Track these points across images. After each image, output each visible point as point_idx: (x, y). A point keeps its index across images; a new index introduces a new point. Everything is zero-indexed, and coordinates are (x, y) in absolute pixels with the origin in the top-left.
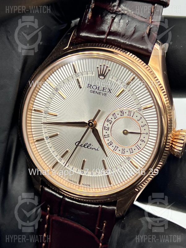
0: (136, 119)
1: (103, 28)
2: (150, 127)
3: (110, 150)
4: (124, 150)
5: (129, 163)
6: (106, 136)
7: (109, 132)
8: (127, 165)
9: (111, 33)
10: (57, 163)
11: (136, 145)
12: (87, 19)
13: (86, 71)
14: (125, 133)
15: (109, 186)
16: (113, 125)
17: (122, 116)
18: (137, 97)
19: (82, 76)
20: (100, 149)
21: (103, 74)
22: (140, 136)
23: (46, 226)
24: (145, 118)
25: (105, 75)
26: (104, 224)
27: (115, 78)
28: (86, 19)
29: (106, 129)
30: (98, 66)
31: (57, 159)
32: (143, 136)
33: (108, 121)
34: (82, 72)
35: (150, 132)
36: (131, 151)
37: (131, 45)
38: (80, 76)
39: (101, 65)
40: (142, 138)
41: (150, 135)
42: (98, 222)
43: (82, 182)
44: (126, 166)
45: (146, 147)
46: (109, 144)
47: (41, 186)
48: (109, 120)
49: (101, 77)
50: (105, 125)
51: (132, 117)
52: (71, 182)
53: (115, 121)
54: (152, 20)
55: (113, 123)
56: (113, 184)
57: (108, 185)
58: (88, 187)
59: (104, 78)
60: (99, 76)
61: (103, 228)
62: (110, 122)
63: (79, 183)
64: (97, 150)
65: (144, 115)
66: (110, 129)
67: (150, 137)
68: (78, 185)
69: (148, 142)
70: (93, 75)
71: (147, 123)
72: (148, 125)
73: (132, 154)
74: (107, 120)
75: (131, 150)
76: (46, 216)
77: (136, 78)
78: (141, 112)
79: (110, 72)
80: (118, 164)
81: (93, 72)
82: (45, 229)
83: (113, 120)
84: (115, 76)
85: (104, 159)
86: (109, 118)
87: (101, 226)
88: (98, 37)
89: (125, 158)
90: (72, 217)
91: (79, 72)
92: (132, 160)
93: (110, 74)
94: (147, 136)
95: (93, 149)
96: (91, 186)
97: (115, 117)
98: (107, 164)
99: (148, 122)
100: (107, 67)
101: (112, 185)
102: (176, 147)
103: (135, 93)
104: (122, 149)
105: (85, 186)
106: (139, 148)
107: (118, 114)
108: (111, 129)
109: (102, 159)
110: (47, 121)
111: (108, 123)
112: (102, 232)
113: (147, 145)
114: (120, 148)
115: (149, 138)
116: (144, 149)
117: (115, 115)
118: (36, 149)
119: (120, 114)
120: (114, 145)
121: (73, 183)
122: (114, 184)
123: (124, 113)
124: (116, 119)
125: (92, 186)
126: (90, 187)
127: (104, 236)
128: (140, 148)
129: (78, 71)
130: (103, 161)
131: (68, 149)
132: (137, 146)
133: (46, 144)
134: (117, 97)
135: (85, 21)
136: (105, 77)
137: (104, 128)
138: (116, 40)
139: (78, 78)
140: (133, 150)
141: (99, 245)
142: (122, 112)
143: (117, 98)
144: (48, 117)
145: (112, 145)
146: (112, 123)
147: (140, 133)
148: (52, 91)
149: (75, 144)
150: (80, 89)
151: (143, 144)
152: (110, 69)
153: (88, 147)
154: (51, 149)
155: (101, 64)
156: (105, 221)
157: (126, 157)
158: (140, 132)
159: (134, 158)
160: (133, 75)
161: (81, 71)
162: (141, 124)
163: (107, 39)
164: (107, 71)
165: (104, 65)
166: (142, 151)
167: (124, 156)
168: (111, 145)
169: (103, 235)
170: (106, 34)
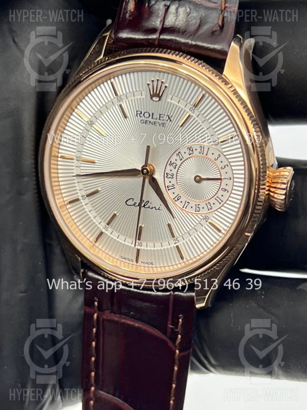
0: (213, 157)
1: (154, 23)
2: (233, 168)
3: (178, 208)
4: (199, 206)
5: (207, 225)
6: (171, 188)
7: (173, 181)
8: (205, 228)
9: (164, 30)
10: (102, 233)
11: (215, 197)
12: (129, 12)
13: (131, 91)
14: (198, 180)
15: (181, 261)
16: (178, 169)
17: (192, 155)
18: (212, 124)
19: (126, 99)
20: (163, 207)
21: (158, 93)
22: (220, 184)
23: (94, 330)
24: (225, 156)
25: (160, 95)
26: (180, 320)
27: (176, 98)
28: (127, 12)
29: (169, 176)
30: (148, 83)
31: (101, 228)
32: (224, 182)
33: (171, 164)
34: (127, 93)
35: (235, 176)
36: (209, 207)
37: (196, 46)
38: (124, 101)
39: (153, 81)
40: (223, 186)
41: (235, 180)
42: (170, 318)
43: (140, 260)
44: (203, 230)
45: (230, 199)
46: (176, 199)
47: (82, 271)
48: (172, 162)
49: (154, 99)
50: (168, 171)
51: (206, 155)
52: (124, 260)
53: (182, 163)
54: (227, 5)
55: (179, 167)
56: (187, 259)
57: (179, 261)
58: (151, 266)
59: (159, 100)
60: (152, 97)
61: (179, 327)
62: (174, 165)
63: (137, 261)
64: (159, 209)
65: (224, 150)
66: (175, 176)
67: (235, 184)
68: (135, 264)
69: (233, 192)
70: (144, 96)
71: (229, 162)
72: (231, 166)
73: (210, 211)
74: (169, 163)
75: (209, 205)
76: (94, 314)
77: (207, 95)
78: (219, 147)
79: (167, 89)
80: (191, 228)
81: (143, 92)
82: (94, 335)
83: (179, 162)
84: (176, 95)
85: (169, 222)
86: (173, 160)
87: (175, 323)
88: (145, 37)
89: (201, 218)
90: (131, 313)
91: (122, 94)
92: (211, 220)
93: (168, 92)
94: (230, 182)
95: (152, 208)
96: (154, 264)
97: (181, 157)
98: (175, 230)
99: (230, 160)
100: (162, 82)
101: (185, 260)
102: (276, 196)
103: (207, 118)
104: (196, 205)
105: (146, 265)
106: (221, 202)
107: (185, 153)
108: (177, 176)
109: (168, 222)
110: (82, 171)
111: (172, 168)
112: (178, 332)
113: (232, 195)
114: (193, 204)
115: (233, 185)
116: (228, 202)
117: (180, 155)
118: (68, 215)
119: (188, 152)
120: (183, 199)
121: (128, 262)
122: (189, 259)
123: (194, 150)
124: (182, 161)
125: (156, 264)
126: (153, 266)
127: (181, 339)
129: (119, 93)
130: (169, 225)
131: (116, 211)
132: (217, 199)
133: (83, 206)
134: (181, 126)
135: (126, 14)
136: (160, 98)
137: (166, 175)
138: (174, 40)
139: (121, 103)
140: (212, 205)
141: (175, 352)
142: (190, 149)
143: (181, 128)
144: (82, 165)
145: (180, 200)
146: (177, 167)
147: (220, 179)
148: (84, 125)
149: (126, 202)
150: (125, 120)
151: (226, 194)
152: (167, 85)
153: (146, 207)
154: (91, 214)
155: (153, 79)
156: (181, 315)
157: (201, 216)
158: (220, 177)
159: (214, 217)
160: (202, 92)
161: (125, 93)
162: (220, 165)
163: (159, 40)
164: (163, 88)
165: (158, 80)
166: (225, 205)
167: (199, 215)
168: (178, 200)
169: (179, 336)
170: (159, 31)
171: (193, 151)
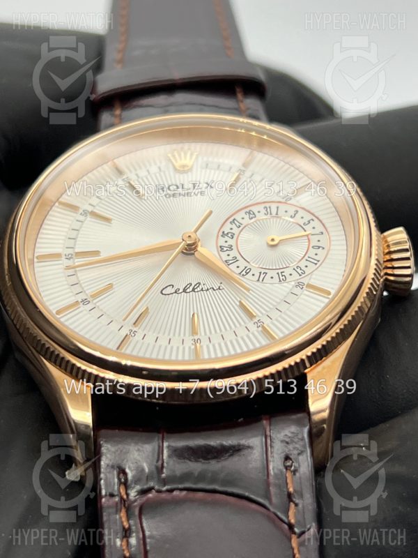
0: (287, 216)
4: (283, 274)
6: (231, 262)
7: (234, 253)
11: (306, 257)
16: (237, 239)
17: (254, 219)
29: (225, 249)
33: (224, 235)
35: (329, 229)
36: (300, 272)
40: (314, 243)
41: (331, 233)
46: (244, 273)
48: (225, 233)
50: (221, 243)
51: (277, 214)
53: (241, 231)
55: (238, 236)
62: (229, 235)
64: (219, 288)
66: (234, 247)
73: (303, 275)
75: (298, 270)
78: (293, 202)
83: (236, 231)
86: (226, 230)
94: (323, 237)
95: (208, 290)
97: (238, 224)
104: (278, 274)
106: (316, 262)
107: (243, 219)
108: (237, 247)
114: (272, 273)
117: (236, 222)
119: (247, 217)
120: (255, 271)
123: (256, 213)
124: (241, 228)
128: (318, 261)
132: (309, 259)
137: (219, 249)
140: (303, 268)
142: (249, 213)
145: (250, 274)
146: (235, 237)
149: (161, 292)
151: (322, 252)
153: (196, 290)
162: (302, 221)
166: (324, 265)
167: (286, 285)
168: (247, 273)
171: (254, 214)
